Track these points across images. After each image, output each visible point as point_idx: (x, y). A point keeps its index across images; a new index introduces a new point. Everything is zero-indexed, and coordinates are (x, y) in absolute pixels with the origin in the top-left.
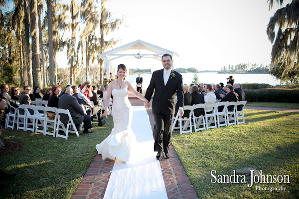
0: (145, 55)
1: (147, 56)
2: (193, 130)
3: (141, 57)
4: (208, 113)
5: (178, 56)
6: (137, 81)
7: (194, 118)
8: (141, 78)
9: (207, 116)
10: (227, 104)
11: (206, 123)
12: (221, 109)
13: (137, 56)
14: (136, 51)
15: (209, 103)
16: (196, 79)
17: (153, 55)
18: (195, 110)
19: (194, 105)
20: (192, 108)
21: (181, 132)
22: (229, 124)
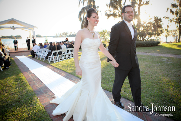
0: (17, 27)
1: (19, 28)
2: (59, 61)
3: (15, 29)
4: (63, 53)
5: (37, 28)
6: (14, 43)
7: (59, 56)
8: (17, 41)
9: (63, 54)
10: (70, 49)
11: (63, 58)
12: (68, 51)
13: (13, 28)
14: (11, 25)
15: (64, 49)
16: (46, 40)
17: (23, 27)
18: (59, 52)
19: (58, 50)
20: (57, 51)
21: (54, 62)
22: (72, 58)
